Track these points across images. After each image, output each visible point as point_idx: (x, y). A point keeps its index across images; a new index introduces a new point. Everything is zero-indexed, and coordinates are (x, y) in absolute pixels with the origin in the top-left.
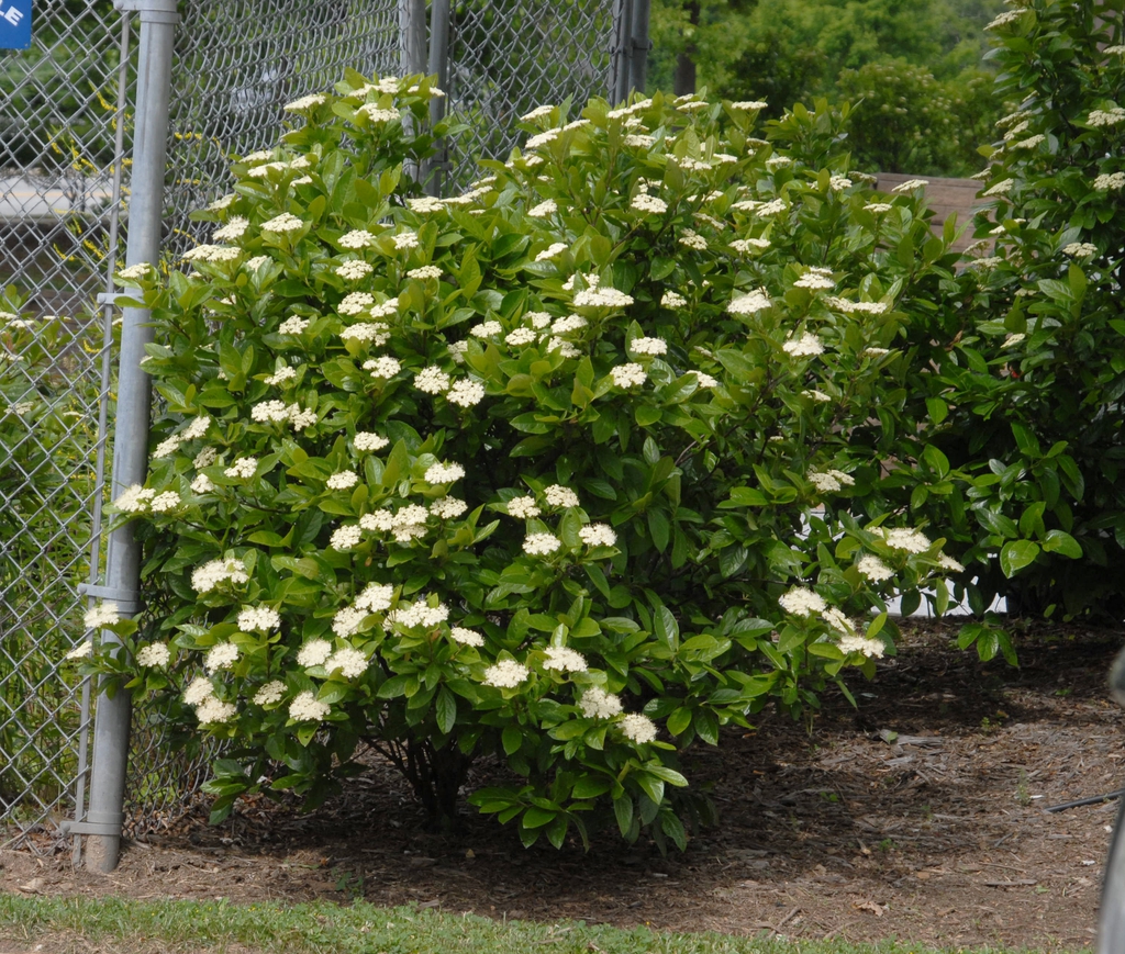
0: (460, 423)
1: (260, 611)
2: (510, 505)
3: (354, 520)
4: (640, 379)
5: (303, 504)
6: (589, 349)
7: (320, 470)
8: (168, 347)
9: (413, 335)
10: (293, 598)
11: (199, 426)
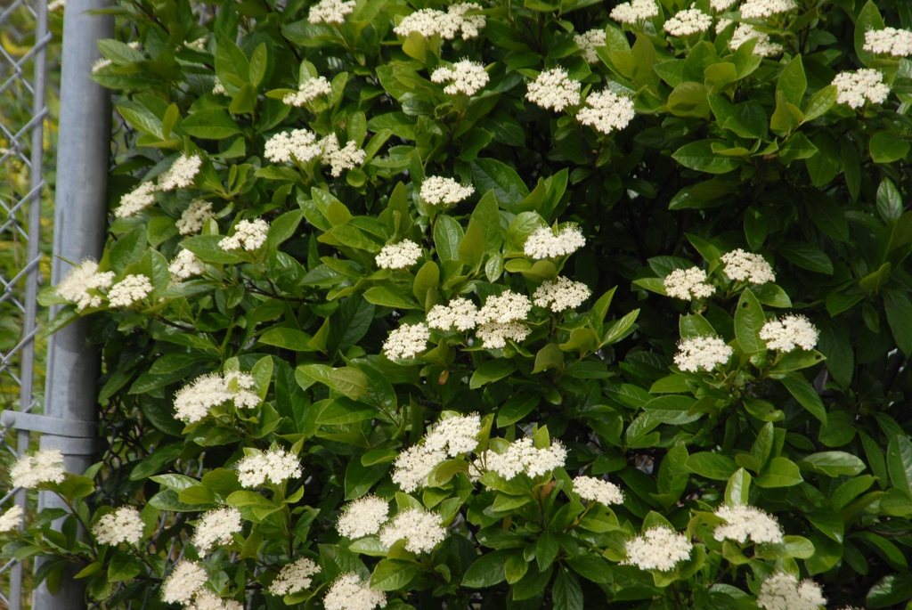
0: (595, 157)
1: (270, 455)
2: (668, 280)
3: (417, 315)
4: (879, 94)
5: (346, 288)
6: (796, 43)
7: (369, 236)
8: (133, 45)
9: (525, 20)
10: (330, 430)
11: (184, 170)
